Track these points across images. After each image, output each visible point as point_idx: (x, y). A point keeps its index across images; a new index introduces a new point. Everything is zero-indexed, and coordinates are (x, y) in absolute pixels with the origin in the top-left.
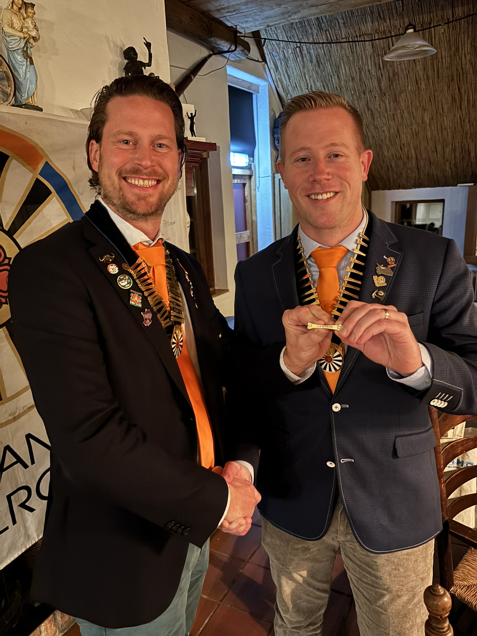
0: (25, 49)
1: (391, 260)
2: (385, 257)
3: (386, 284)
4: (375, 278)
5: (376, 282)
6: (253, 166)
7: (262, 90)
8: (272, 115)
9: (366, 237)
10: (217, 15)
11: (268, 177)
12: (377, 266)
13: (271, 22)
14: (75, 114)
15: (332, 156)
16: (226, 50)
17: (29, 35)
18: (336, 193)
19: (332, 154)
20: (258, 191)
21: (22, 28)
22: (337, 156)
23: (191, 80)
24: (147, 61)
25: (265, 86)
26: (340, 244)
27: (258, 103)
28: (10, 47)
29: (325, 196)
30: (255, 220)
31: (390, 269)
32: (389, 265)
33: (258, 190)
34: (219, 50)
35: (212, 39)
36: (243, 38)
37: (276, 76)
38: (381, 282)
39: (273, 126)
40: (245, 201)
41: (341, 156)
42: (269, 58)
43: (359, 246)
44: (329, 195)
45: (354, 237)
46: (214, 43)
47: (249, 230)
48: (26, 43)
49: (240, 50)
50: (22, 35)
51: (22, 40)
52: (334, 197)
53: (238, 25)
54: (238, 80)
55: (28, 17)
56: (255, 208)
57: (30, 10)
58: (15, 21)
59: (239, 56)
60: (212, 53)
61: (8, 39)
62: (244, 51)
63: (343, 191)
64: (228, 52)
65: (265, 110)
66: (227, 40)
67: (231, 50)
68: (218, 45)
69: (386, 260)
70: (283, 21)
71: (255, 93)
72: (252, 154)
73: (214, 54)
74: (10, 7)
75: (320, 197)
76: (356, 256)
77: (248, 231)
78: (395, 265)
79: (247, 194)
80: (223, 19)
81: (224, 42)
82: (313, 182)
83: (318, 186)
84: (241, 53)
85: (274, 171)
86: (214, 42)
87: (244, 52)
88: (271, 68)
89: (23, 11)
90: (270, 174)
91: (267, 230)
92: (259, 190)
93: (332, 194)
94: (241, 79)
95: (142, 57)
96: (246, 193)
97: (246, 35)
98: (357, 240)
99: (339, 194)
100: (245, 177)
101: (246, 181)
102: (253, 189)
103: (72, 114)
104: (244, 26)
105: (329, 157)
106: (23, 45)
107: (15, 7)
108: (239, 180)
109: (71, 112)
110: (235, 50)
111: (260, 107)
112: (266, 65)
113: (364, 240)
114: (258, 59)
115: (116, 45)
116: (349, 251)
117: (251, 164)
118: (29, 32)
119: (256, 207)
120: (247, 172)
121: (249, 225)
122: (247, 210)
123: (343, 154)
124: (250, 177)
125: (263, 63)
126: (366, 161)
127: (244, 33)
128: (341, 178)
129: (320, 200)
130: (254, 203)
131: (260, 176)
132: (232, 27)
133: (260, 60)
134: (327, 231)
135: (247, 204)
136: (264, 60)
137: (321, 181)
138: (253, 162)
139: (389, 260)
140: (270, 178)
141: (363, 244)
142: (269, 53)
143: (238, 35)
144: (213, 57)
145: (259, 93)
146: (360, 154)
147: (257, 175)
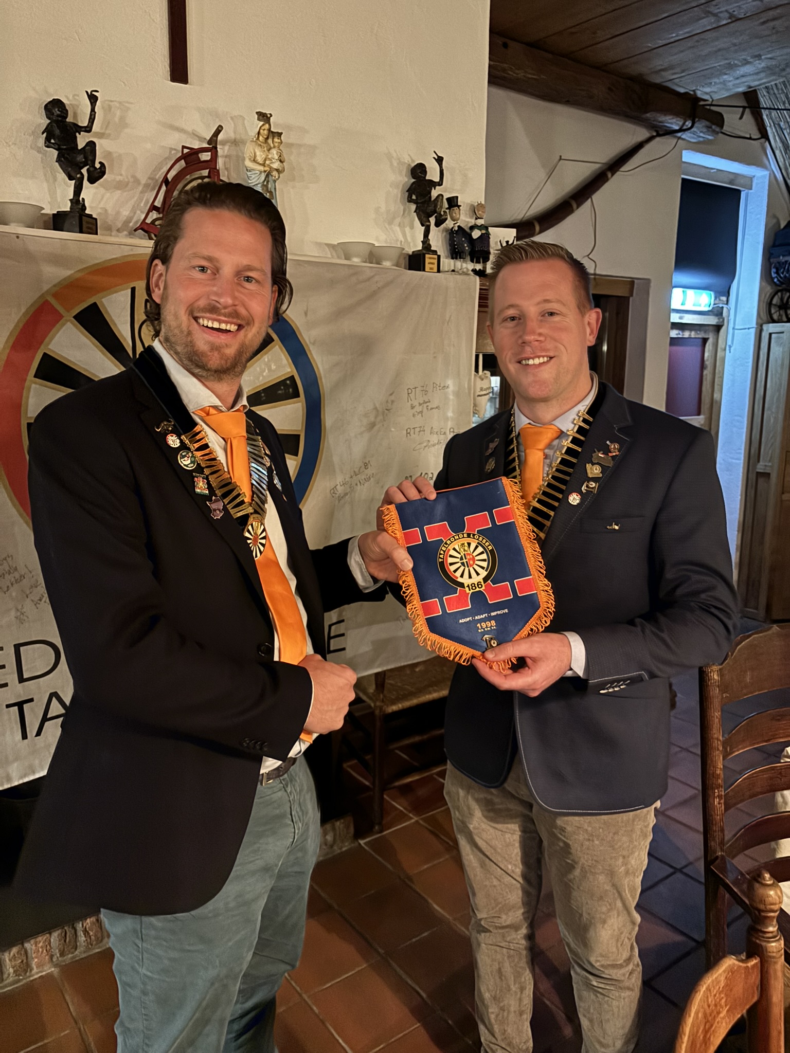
0: (265, 183)
1: (614, 447)
2: (608, 442)
3: (601, 475)
4: (588, 466)
5: (589, 471)
6: (725, 310)
7: (757, 184)
8: (770, 225)
9: (587, 417)
10: (657, 80)
11: (749, 329)
12: (595, 452)
13: (754, 80)
14: (331, 249)
15: (547, 315)
16: (677, 128)
17: (271, 168)
18: (551, 358)
19: (545, 312)
20: (730, 352)
21: (265, 160)
22: (552, 314)
23: (607, 180)
24: (437, 179)
25: (764, 176)
26: (552, 423)
27: (748, 205)
28: (250, 182)
29: (537, 361)
30: (718, 399)
31: (610, 458)
32: (611, 452)
33: (730, 350)
34: (666, 130)
35: (648, 115)
36: (708, 107)
37: (784, 160)
38: (595, 471)
39: (771, 243)
40: (703, 366)
41: (557, 314)
42: (774, 133)
43: (577, 427)
44: (541, 360)
45: (572, 415)
46: (654, 121)
47: (704, 414)
48: (267, 176)
49: (703, 126)
50: (262, 168)
51: (263, 174)
52: (548, 361)
53: (698, 90)
54: (708, 170)
55: (274, 147)
56: (720, 379)
57: (276, 140)
58: (258, 153)
59: (702, 135)
60: (655, 134)
61: (249, 173)
62: (711, 127)
63: (558, 356)
64: (680, 130)
65: (759, 216)
66: (676, 114)
67: (685, 127)
68: (660, 122)
69: (609, 446)
70: (774, 77)
71: (744, 189)
72: (727, 290)
73: (659, 135)
74: (255, 139)
75: (531, 362)
76: (571, 438)
77: (702, 417)
78: (618, 453)
79: (708, 356)
80: (669, 84)
81: (671, 117)
82: (523, 344)
83: (528, 349)
84: (705, 130)
85: (761, 319)
86: (652, 119)
87: (710, 129)
88: (777, 147)
89: (270, 141)
90: (754, 323)
91: (736, 418)
92: (732, 351)
93: (546, 359)
94: (714, 169)
95: (433, 174)
96: (706, 355)
97: (714, 103)
98: (574, 419)
99: (553, 360)
100: (707, 328)
101: (709, 335)
102: (721, 349)
103: (328, 249)
104: (707, 90)
105: (543, 316)
106: (263, 179)
107: (261, 138)
108: (693, 333)
109: (326, 247)
110: (692, 127)
111: (750, 213)
112: (767, 143)
113: (585, 421)
114: (750, 135)
115: (400, 163)
116: (562, 432)
117: (723, 307)
118: (271, 165)
119: (722, 378)
120: (712, 320)
121: (705, 406)
122: (704, 383)
123: (558, 312)
124: (718, 328)
125: (763, 140)
126: (593, 322)
127: (711, 100)
128: (555, 340)
129: (531, 365)
130: (720, 372)
131: (736, 327)
132: (686, 93)
133: (756, 135)
134: (542, 404)
135: (705, 372)
136: (764, 135)
137: (530, 342)
138: (727, 304)
139: (612, 447)
140: (753, 331)
141: (582, 424)
142: (772, 124)
143: (702, 103)
144: (658, 139)
145: (751, 189)
146: (582, 314)
147: (731, 325)
